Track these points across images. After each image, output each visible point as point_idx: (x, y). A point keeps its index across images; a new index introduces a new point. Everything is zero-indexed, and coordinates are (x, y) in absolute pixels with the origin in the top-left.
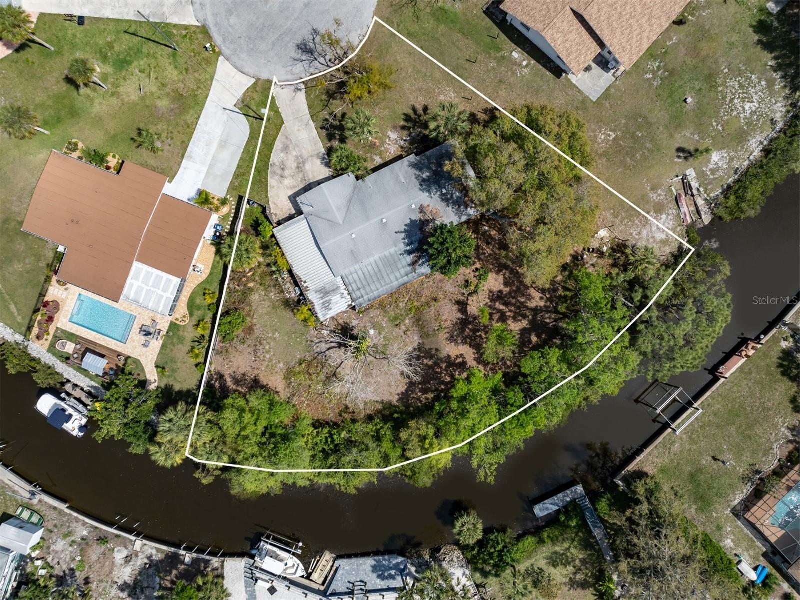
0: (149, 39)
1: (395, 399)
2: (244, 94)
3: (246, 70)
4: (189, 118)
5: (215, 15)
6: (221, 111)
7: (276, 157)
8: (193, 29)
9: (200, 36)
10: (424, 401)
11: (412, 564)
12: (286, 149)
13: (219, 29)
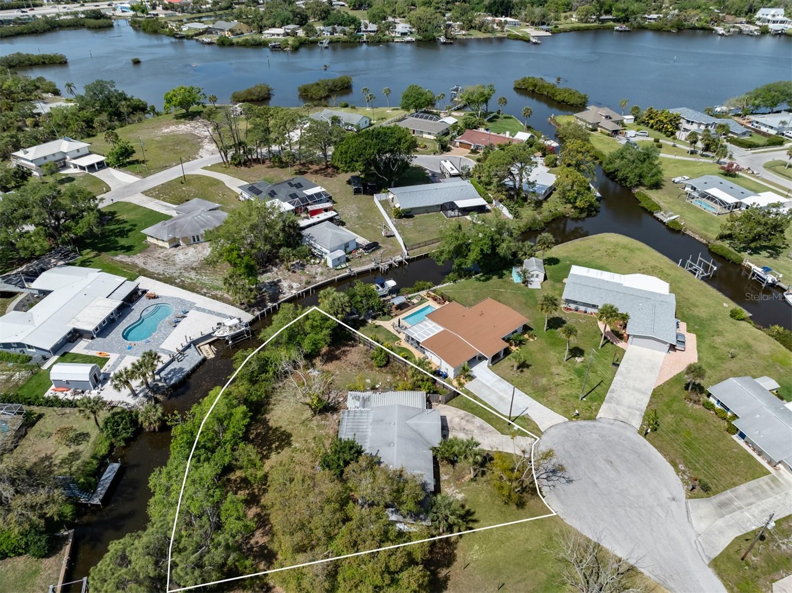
0: (593, 389)
1: (268, 417)
2: (534, 422)
3: (552, 429)
4: (528, 389)
5: (602, 428)
6: (526, 406)
7: (478, 421)
8: (594, 413)
9: (588, 414)
10: (252, 431)
11: (163, 386)
12: (482, 428)
13: (590, 426)
